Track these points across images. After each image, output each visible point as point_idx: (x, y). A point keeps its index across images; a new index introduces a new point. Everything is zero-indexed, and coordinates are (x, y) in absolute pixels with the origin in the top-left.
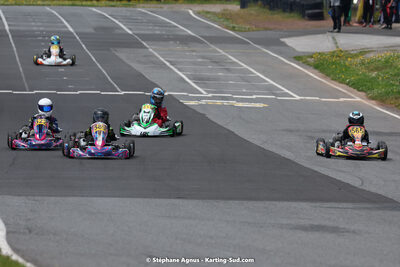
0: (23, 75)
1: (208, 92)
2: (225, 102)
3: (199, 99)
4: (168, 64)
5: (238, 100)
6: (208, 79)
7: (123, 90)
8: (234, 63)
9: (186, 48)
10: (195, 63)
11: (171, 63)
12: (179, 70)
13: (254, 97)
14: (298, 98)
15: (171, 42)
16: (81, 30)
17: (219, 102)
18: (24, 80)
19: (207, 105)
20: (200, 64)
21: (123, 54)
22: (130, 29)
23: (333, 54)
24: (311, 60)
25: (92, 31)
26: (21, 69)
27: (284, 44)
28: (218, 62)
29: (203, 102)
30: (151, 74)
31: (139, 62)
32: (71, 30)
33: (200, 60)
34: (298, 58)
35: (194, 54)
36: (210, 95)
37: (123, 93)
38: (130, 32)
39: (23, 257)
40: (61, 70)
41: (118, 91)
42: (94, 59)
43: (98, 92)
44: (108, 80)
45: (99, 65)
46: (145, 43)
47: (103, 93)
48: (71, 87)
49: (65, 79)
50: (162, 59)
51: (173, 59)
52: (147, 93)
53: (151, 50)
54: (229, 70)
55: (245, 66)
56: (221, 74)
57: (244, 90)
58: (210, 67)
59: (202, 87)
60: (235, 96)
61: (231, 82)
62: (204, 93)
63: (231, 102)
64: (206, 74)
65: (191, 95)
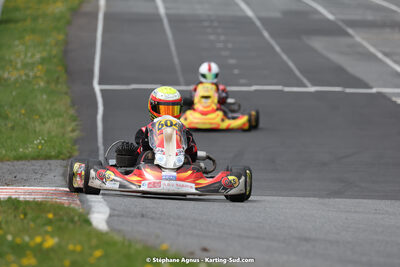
0: (179, 68)
4: (380, 55)
7: (314, 85)
11: (386, 54)
12: (396, 62)
15: (388, 30)
16: (264, 14)
18: (179, 73)
21: (318, 44)
22: (332, 13)
25: (278, 15)
26: (176, 60)
30: (355, 68)
31: (341, 53)
32: (250, 13)
37: (312, 89)
38: (331, 17)
40: (232, 61)
41: (305, 86)
42: (278, 49)
43: (279, 88)
44: (295, 75)
45: (285, 57)
46: (350, 31)
47: (287, 89)
48: (242, 81)
49: (236, 71)
50: (372, 50)
51: (387, 50)
52: (348, 90)
53: (358, 39)
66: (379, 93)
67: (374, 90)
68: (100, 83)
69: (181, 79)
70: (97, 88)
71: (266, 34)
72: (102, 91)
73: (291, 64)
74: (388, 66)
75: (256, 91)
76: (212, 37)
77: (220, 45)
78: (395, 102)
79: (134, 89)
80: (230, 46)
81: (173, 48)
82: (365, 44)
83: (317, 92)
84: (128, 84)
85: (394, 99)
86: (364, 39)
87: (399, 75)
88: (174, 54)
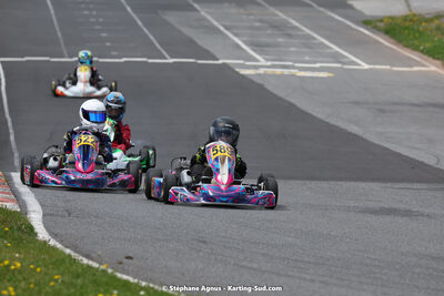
0: (62, 41)
1: (267, 60)
2: (286, 72)
3: (256, 67)
4: (222, 28)
5: (301, 69)
6: (267, 45)
7: (172, 57)
8: (296, 27)
9: (242, 11)
10: (252, 28)
11: (226, 28)
12: (236, 35)
13: (318, 65)
14: (366, 66)
15: (227, 5)
17: (279, 71)
18: (63, 46)
19: (265, 74)
20: (258, 29)
21: (172, 18)
23: (405, 18)
24: (381, 25)
26: (59, 34)
27: (351, 7)
28: (281, 28)
29: (261, 71)
30: (204, 41)
31: (191, 26)
33: (257, 24)
34: (367, 23)
35: (251, 18)
36: (269, 63)
37: (171, 61)
39: (61, 242)
40: (104, 35)
41: (165, 58)
42: (140, 23)
43: (144, 59)
44: (155, 47)
45: (146, 30)
46: (196, 6)
47: (151, 61)
48: (114, 53)
49: (108, 44)
50: (215, 23)
51: (227, 24)
52: (199, 62)
53: (203, 13)
54: (289, 36)
55: (308, 31)
56: (280, 40)
57: (307, 58)
58: (269, 32)
59: (260, 55)
60: (297, 65)
61: (292, 49)
62: (262, 61)
63: (293, 71)
64: (264, 40)
65: (247, 63)
66: (224, 64)
67: (220, 62)
69: (65, 52)
71: (129, 9)
72: (2, 62)
73: (152, 38)
74: (230, 39)
75: (126, 62)
76: (86, 12)
77: (93, 20)
78: (237, 73)
79: (28, 61)
80: (101, 20)
82: (209, 18)
83: (175, 63)
84: (23, 57)
85: (237, 70)
86: (208, 13)
87: (238, 47)
88: (57, 29)
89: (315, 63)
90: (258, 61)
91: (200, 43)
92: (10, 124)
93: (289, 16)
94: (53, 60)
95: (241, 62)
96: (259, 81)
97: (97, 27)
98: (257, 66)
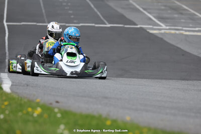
0: (45, 14)
1: (167, 26)
2: (177, 32)
4: (141, 9)
5: (186, 31)
6: (167, 18)
7: (110, 23)
9: (154, 1)
11: (144, 9)
12: (150, 13)
13: (197, 29)
17: (173, 32)
18: (45, 17)
19: (165, 33)
20: (163, 10)
26: (44, 11)
28: (177, 9)
29: (163, 31)
30: (129, 15)
33: (163, 8)
35: (160, 4)
36: (168, 28)
37: (109, 25)
40: (70, 12)
41: (106, 24)
42: (92, 6)
43: (93, 25)
44: (100, 18)
45: (95, 10)
47: (97, 25)
48: (75, 21)
49: (72, 17)
50: (138, 7)
51: (144, 7)
52: (126, 26)
53: (131, 2)
54: (182, 14)
55: (192, 11)
56: (176, 16)
57: (191, 25)
58: (169, 12)
59: (162, 23)
60: (184, 29)
61: (182, 21)
62: (164, 26)
63: (182, 32)
64: (166, 16)
65: (155, 27)
66: (141, 28)
67: (139, 26)
68: (7, 22)
69: (46, 20)
70: (5, 24)
72: (7, 25)
73: (99, 13)
74: (144, 14)
75: (82, 26)
77: (65, 4)
78: (148, 32)
79: (23, 25)
80: (69, 4)
81: (42, 5)
82: (134, 4)
83: (111, 27)
84: (20, 22)
85: (148, 30)
87: (150, 19)
88: (43, 8)
89: (195, 27)
90: (161, 26)
91: (127, 16)
92: (7, 54)
93: (183, 4)
94: (38, 24)
95: (151, 26)
96: (160, 36)
97: (66, 8)
98: (161, 29)
